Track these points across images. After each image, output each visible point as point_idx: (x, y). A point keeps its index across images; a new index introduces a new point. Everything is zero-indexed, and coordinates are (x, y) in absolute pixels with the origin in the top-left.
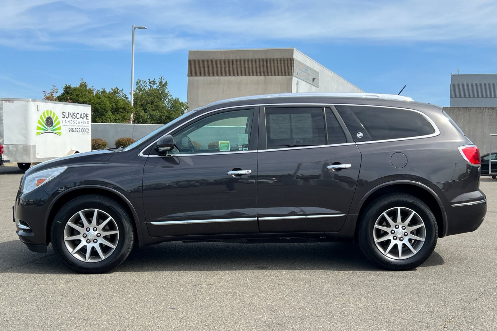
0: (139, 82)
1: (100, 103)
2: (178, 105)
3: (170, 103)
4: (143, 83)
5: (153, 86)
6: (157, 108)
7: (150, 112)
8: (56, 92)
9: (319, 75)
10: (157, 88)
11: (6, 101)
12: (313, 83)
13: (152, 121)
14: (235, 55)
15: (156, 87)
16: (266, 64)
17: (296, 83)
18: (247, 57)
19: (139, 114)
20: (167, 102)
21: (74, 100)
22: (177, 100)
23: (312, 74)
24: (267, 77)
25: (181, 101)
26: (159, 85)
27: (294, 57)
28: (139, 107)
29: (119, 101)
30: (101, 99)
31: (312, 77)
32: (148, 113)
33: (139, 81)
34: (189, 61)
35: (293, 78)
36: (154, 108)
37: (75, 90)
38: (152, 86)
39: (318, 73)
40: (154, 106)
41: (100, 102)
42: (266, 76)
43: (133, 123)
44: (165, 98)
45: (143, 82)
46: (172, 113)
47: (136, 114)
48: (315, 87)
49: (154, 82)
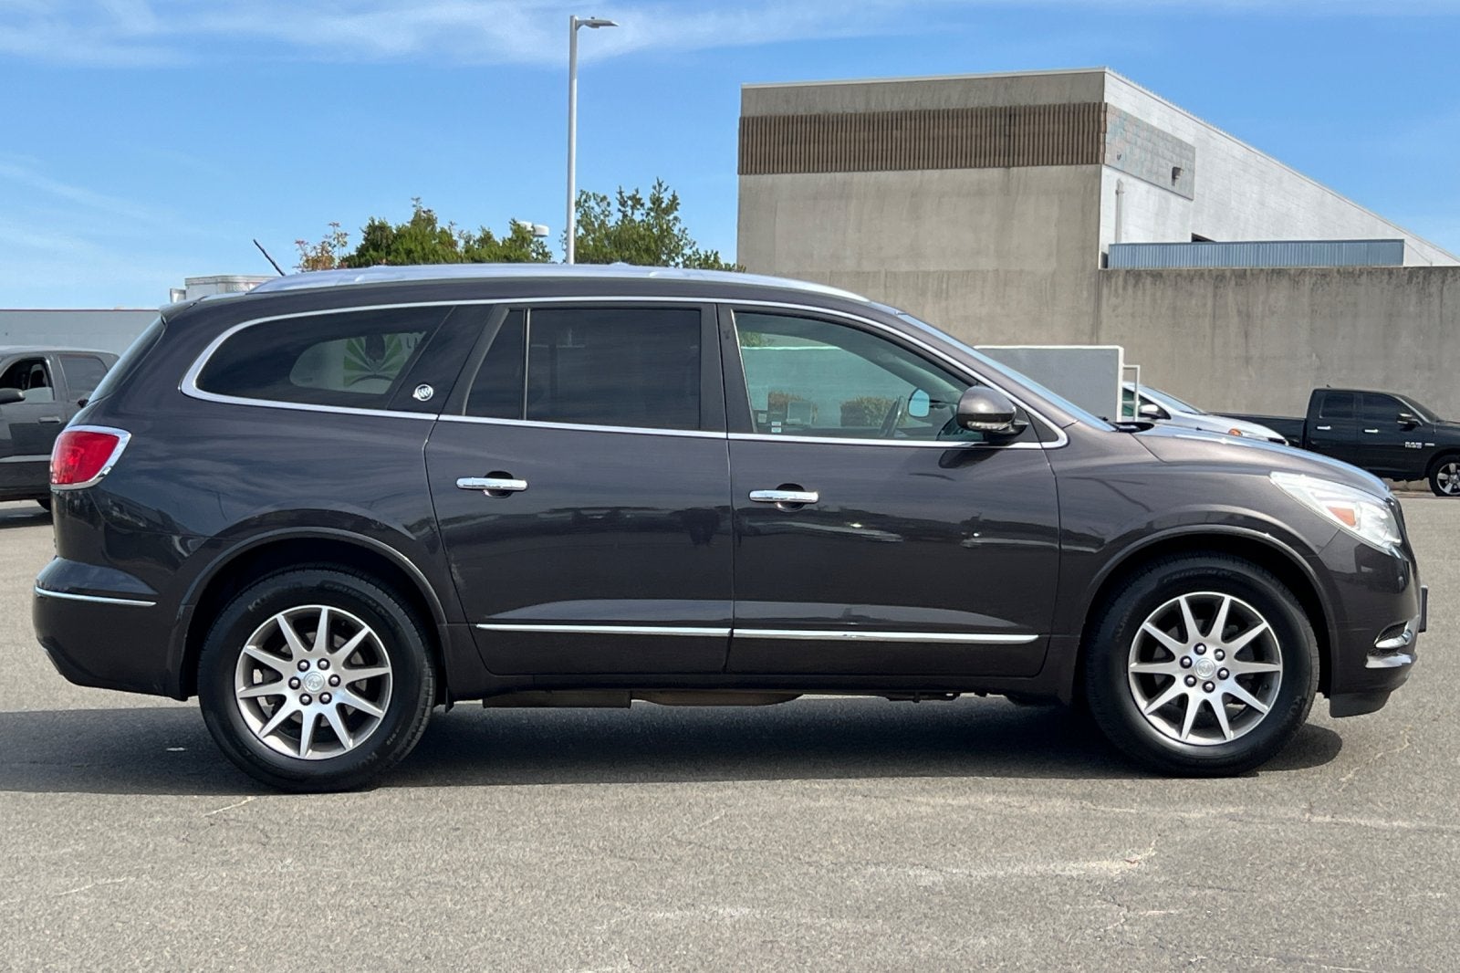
0: (585, 201)
4: (598, 204)
5: (633, 213)
8: (343, 246)
9: (1194, 158)
10: (643, 221)
12: (1173, 185)
14: (902, 96)
15: (642, 215)
16: (1010, 126)
17: (1115, 188)
18: (943, 103)
22: (712, 258)
23: (1168, 154)
24: (1014, 170)
26: (651, 209)
27: (1108, 99)
31: (1171, 166)
33: (584, 197)
34: (743, 121)
35: (1106, 171)
37: (400, 235)
38: (629, 213)
39: (1192, 149)
42: (1009, 167)
44: (671, 251)
45: (599, 200)
48: (1181, 200)
49: (637, 202)
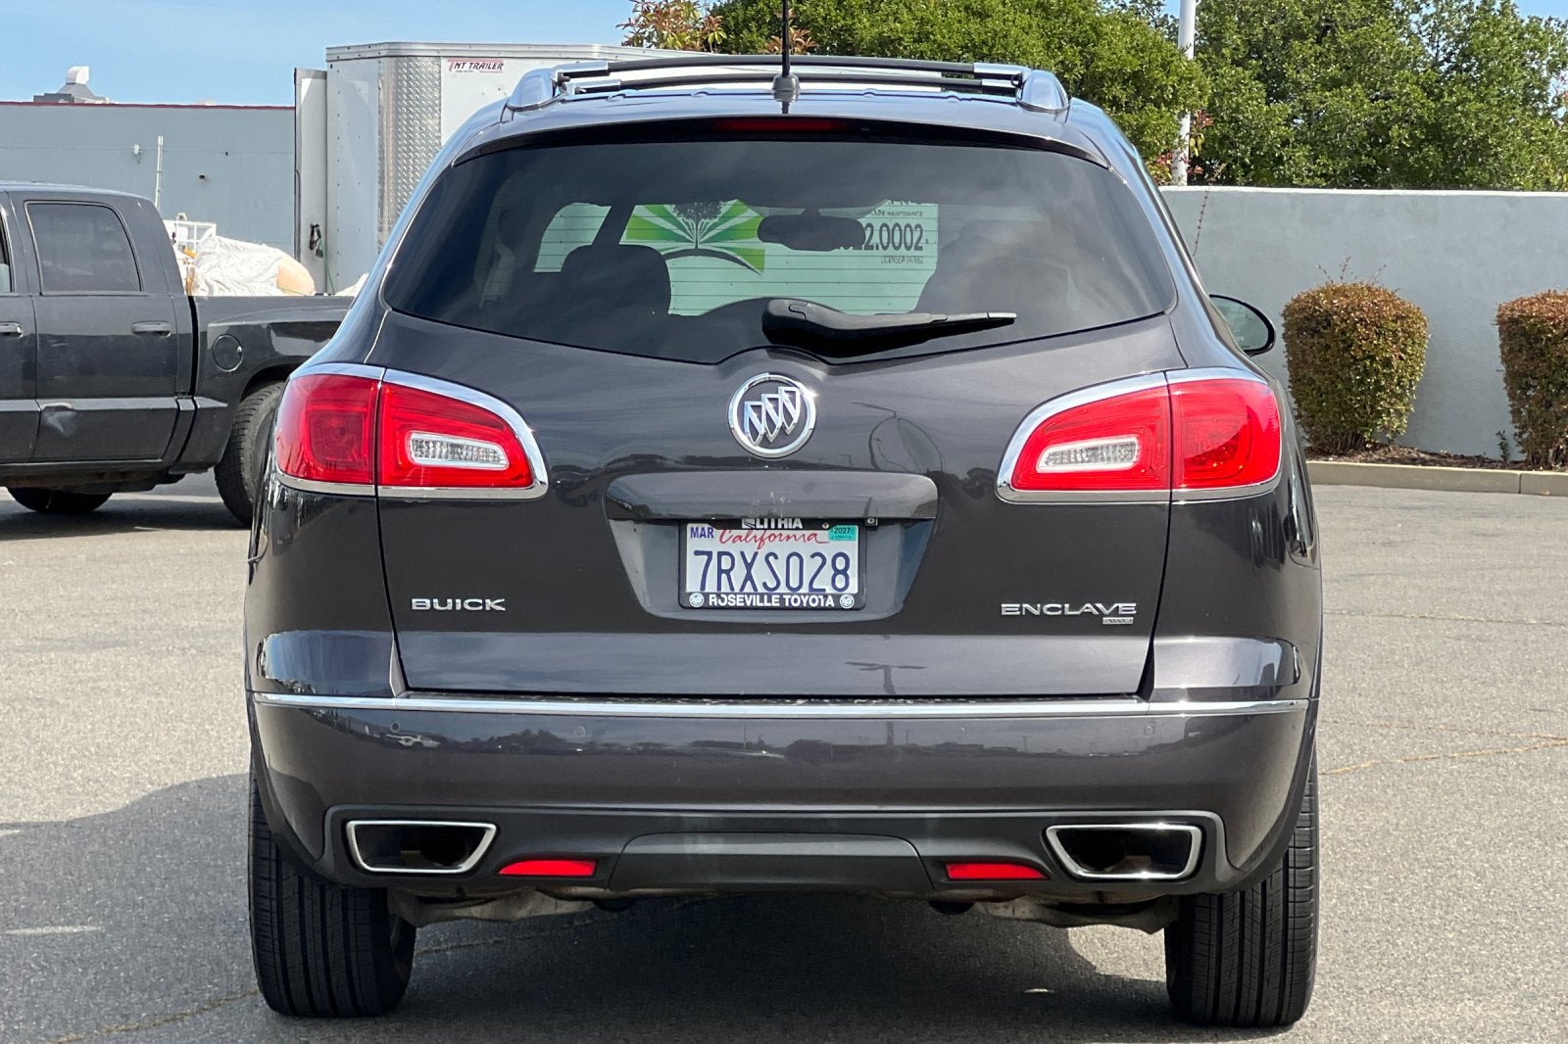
1: (985, 51)
2: (1503, 44)
3: (1447, 29)
6: (1357, 65)
7: (1309, 95)
11: (457, 61)
13: (1322, 160)
19: (1237, 110)
20: (1426, 20)
21: (821, 29)
25: (1524, 15)
28: (1236, 63)
29: (1106, 28)
30: (989, 23)
32: (1296, 103)
36: (1332, 69)
40: (1338, 51)
41: (984, 43)
43: (1190, 182)
46: (1463, 101)
47: (1212, 110)
